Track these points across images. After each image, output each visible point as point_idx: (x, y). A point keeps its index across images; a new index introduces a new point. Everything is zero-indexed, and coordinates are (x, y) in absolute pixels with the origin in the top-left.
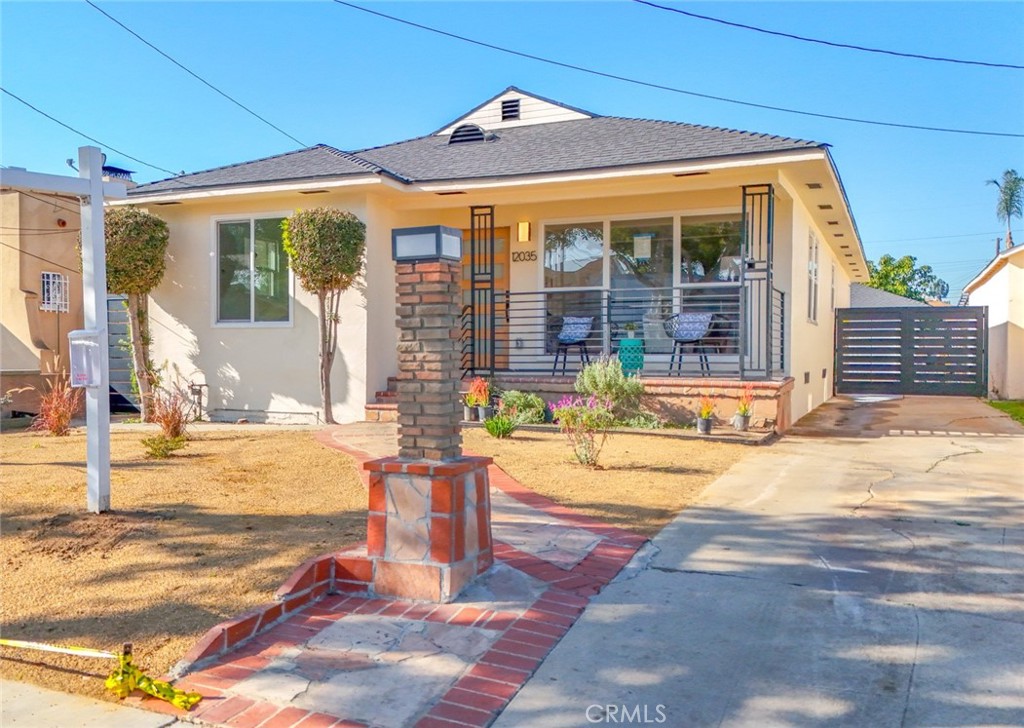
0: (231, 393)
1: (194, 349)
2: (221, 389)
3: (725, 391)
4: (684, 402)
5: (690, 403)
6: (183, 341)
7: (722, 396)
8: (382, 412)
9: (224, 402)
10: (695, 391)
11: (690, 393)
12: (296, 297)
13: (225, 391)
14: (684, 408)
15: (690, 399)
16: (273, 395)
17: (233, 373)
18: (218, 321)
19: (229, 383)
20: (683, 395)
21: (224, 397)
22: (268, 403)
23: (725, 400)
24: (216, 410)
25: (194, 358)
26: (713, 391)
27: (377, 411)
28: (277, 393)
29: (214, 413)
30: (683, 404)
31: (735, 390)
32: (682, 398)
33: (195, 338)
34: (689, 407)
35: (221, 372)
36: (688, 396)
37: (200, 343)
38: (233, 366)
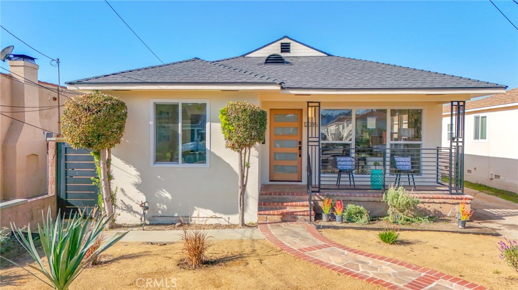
0: (165, 207)
1: (137, 180)
2: (158, 204)
3: (447, 201)
4: (426, 206)
5: (429, 206)
6: (128, 175)
7: (444, 203)
8: (268, 217)
9: (160, 212)
10: (432, 200)
11: (429, 201)
12: (211, 150)
13: (160, 206)
14: (426, 209)
15: (429, 204)
16: (196, 208)
17: (168, 195)
18: (154, 163)
19: (163, 200)
20: (426, 202)
21: (160, 209)
22: (192, 212)
23: (446, 204)
24: (153, 217)
25: (137, 186)
26: (441, 200)
27: (266, 216)
28: (198, 206)
29: (151, 219)
30: (425, 207)
31: (452, 200)
32: (425, 204)
33: (139, 174)
34: (428, 209)
35: (158, 194)
36: (428, 203)
37: (141, 176)
38: (167, 191)
